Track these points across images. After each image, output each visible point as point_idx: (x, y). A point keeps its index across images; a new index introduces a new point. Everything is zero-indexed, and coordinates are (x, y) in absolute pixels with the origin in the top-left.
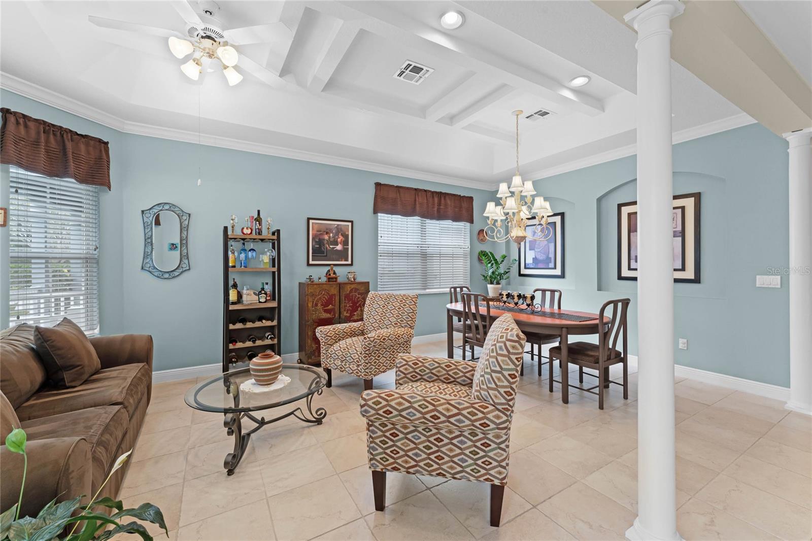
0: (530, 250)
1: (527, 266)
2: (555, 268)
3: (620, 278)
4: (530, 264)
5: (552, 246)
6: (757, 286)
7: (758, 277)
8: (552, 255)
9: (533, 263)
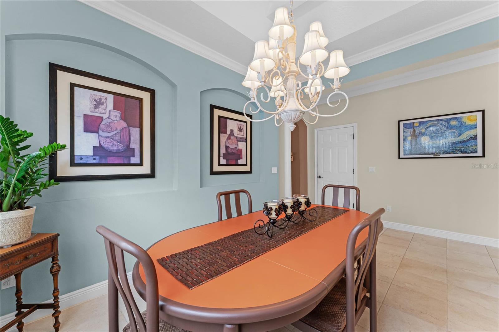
0: (86, 130)
1: (76, 161)
2: (141, 164)
3: (212, 173)
4: (87, 157)
5: (135, 132)
6: (272, 173)
7: (272, 168)
8: (135, 145)
9: (94, 155)
